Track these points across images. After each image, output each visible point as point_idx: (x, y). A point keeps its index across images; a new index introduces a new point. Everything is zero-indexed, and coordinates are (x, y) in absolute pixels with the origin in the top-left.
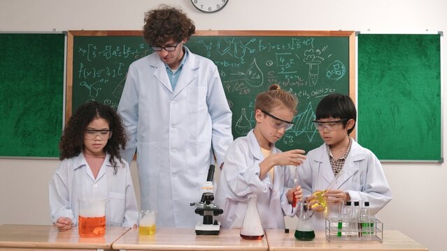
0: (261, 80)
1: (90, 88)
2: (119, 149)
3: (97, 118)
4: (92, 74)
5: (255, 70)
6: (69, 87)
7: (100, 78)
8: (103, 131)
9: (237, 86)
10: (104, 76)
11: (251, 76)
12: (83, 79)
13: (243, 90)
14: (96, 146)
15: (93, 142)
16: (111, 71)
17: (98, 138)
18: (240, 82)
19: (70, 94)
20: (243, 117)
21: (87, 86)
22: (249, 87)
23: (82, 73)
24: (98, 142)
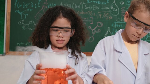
0: (117, 12)
1: (21, 14)
2: (79, 45)
3: (60, 18)
4: (23, 6)
5: (114, 6)
6: (9, 13)
7: (27, 8)
8: (65, 29)
9: (105, 15)
10: (29, 7)
11: (113, 10)
12: (17, 9)
13: (108, 17)
14: (59, 42)
15: (56, 38)
16: (34, 5)
17: (61, 35)
18: (106, 13)
19: (9, 17)
20: (109, 32)
21: (19, 13)
22: (111, 15)
23: (17, 5)
24: (61, 39)
